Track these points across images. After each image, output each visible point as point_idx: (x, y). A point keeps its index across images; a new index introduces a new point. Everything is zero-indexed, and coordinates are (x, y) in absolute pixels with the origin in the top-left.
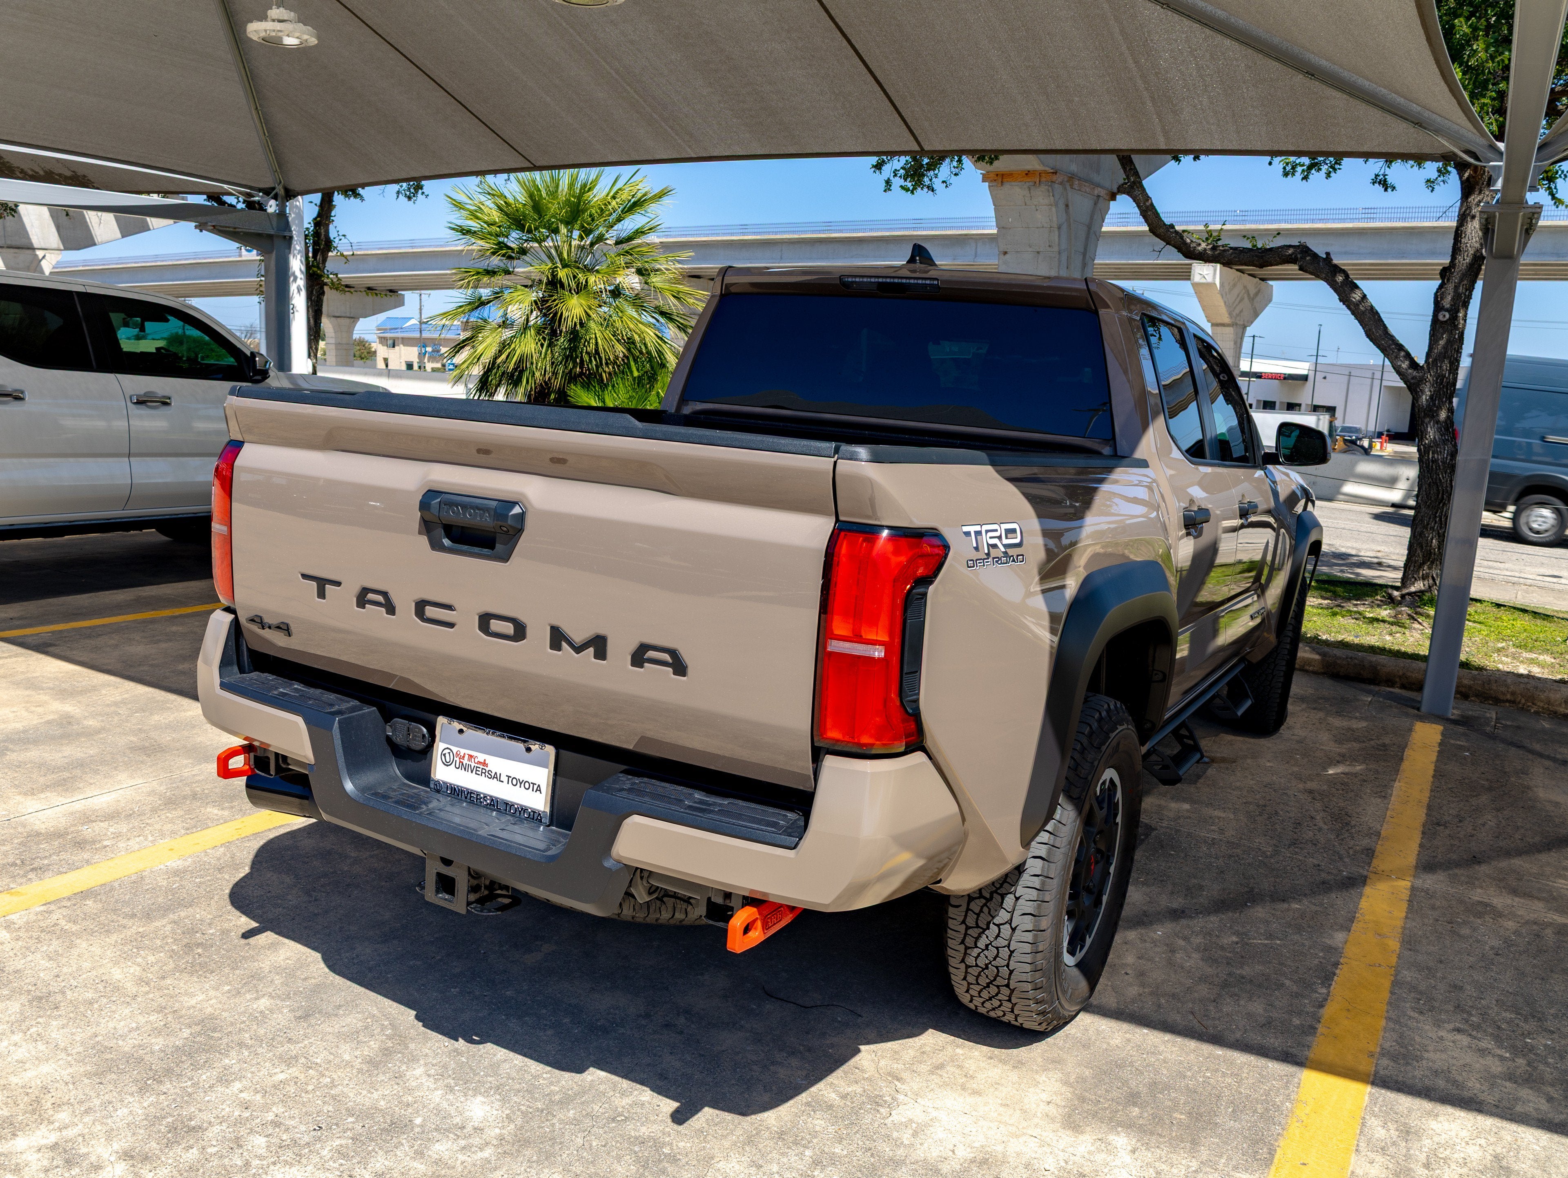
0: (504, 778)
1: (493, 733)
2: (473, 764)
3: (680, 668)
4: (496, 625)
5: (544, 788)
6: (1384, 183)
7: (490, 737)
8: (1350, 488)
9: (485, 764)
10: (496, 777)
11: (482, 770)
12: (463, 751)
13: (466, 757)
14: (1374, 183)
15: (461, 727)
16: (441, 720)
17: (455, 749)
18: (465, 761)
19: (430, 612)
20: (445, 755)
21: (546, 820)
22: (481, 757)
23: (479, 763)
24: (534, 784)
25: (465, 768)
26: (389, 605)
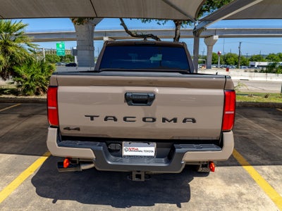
0: (143, 151)
2: (134, 150)
3: (194, 121)
4: (148, 120)
6: (158, 23)
9: (137, 149)
12: (130, 148)
16: (124, 142)
19: (128, 119)
20: (125, 149)
24: (151, 151)
26: (115, 119)
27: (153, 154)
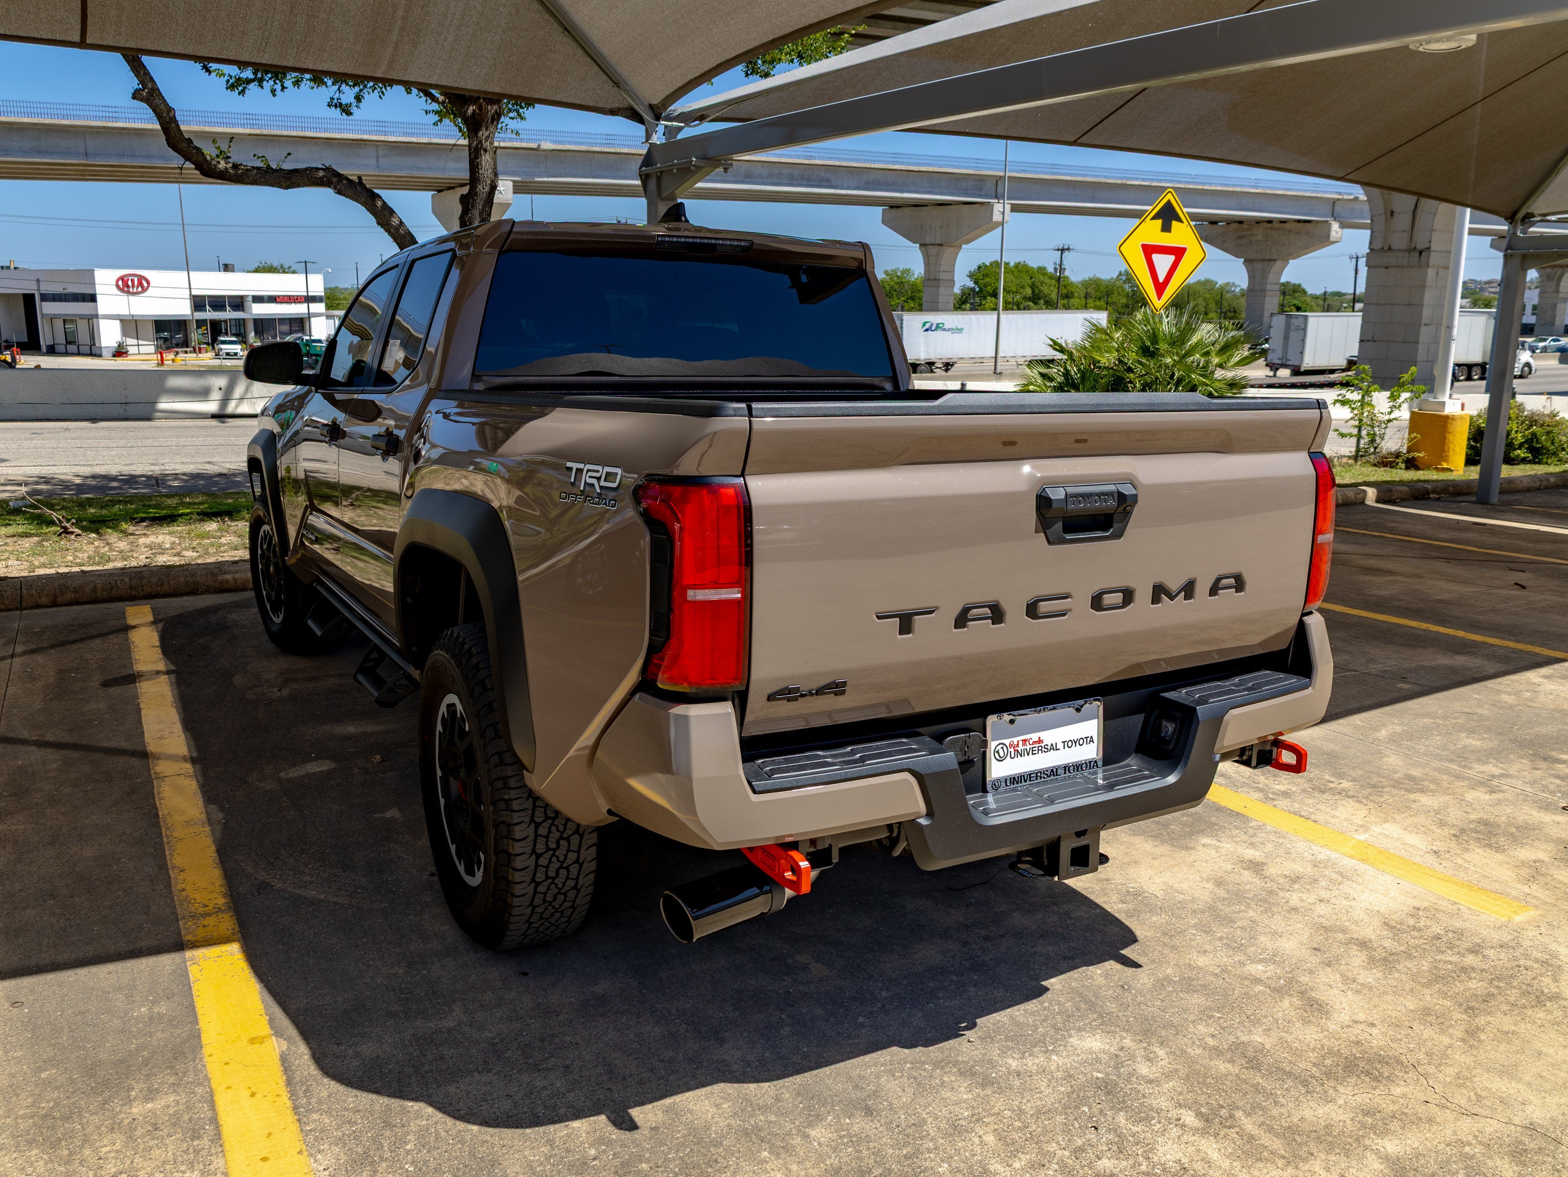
0: (1060, 746)
1: (1044, 710)
2: (1028, 747)
3: (1239, 584)
4: (1108, 599)
5: (1095, 739)
7: (1043, 714)
8: (165, 405)
9: (1040, 741)
10: (1054, 748)
11: (1041, 747)
12: (1015, 740)
13: (1021, 743)
14: (329, 106)
15: (1011, 717)
16: (992, 719)
17: (1007, 742)
18: (1021, 747)
19: (1044, 607)
20: (998, 752)
21: (1100, 763)
22: (1035, 737)
23: (1035, 742)
24: (1086, 738)
25: (1019, 754)
26: (997, 614)
27: (1091, 752)
